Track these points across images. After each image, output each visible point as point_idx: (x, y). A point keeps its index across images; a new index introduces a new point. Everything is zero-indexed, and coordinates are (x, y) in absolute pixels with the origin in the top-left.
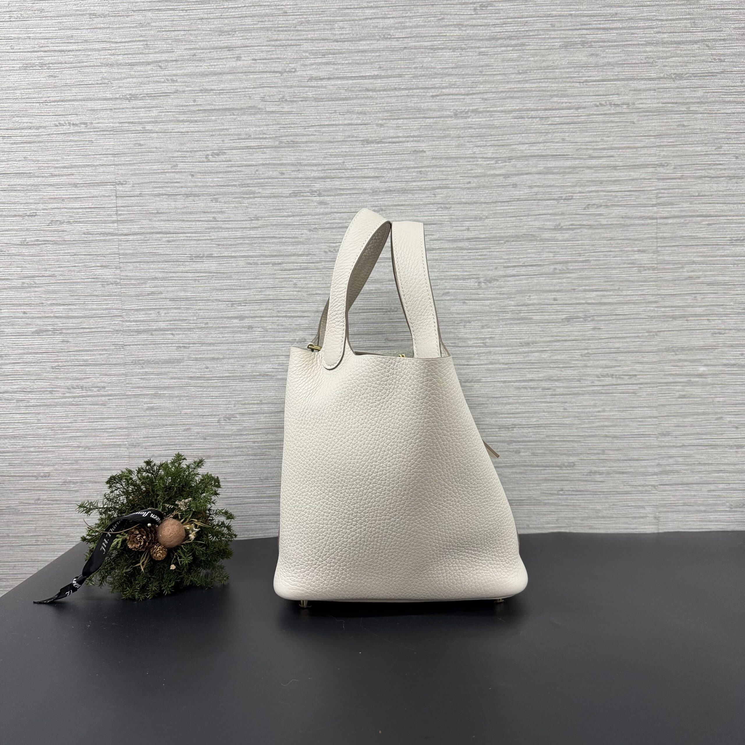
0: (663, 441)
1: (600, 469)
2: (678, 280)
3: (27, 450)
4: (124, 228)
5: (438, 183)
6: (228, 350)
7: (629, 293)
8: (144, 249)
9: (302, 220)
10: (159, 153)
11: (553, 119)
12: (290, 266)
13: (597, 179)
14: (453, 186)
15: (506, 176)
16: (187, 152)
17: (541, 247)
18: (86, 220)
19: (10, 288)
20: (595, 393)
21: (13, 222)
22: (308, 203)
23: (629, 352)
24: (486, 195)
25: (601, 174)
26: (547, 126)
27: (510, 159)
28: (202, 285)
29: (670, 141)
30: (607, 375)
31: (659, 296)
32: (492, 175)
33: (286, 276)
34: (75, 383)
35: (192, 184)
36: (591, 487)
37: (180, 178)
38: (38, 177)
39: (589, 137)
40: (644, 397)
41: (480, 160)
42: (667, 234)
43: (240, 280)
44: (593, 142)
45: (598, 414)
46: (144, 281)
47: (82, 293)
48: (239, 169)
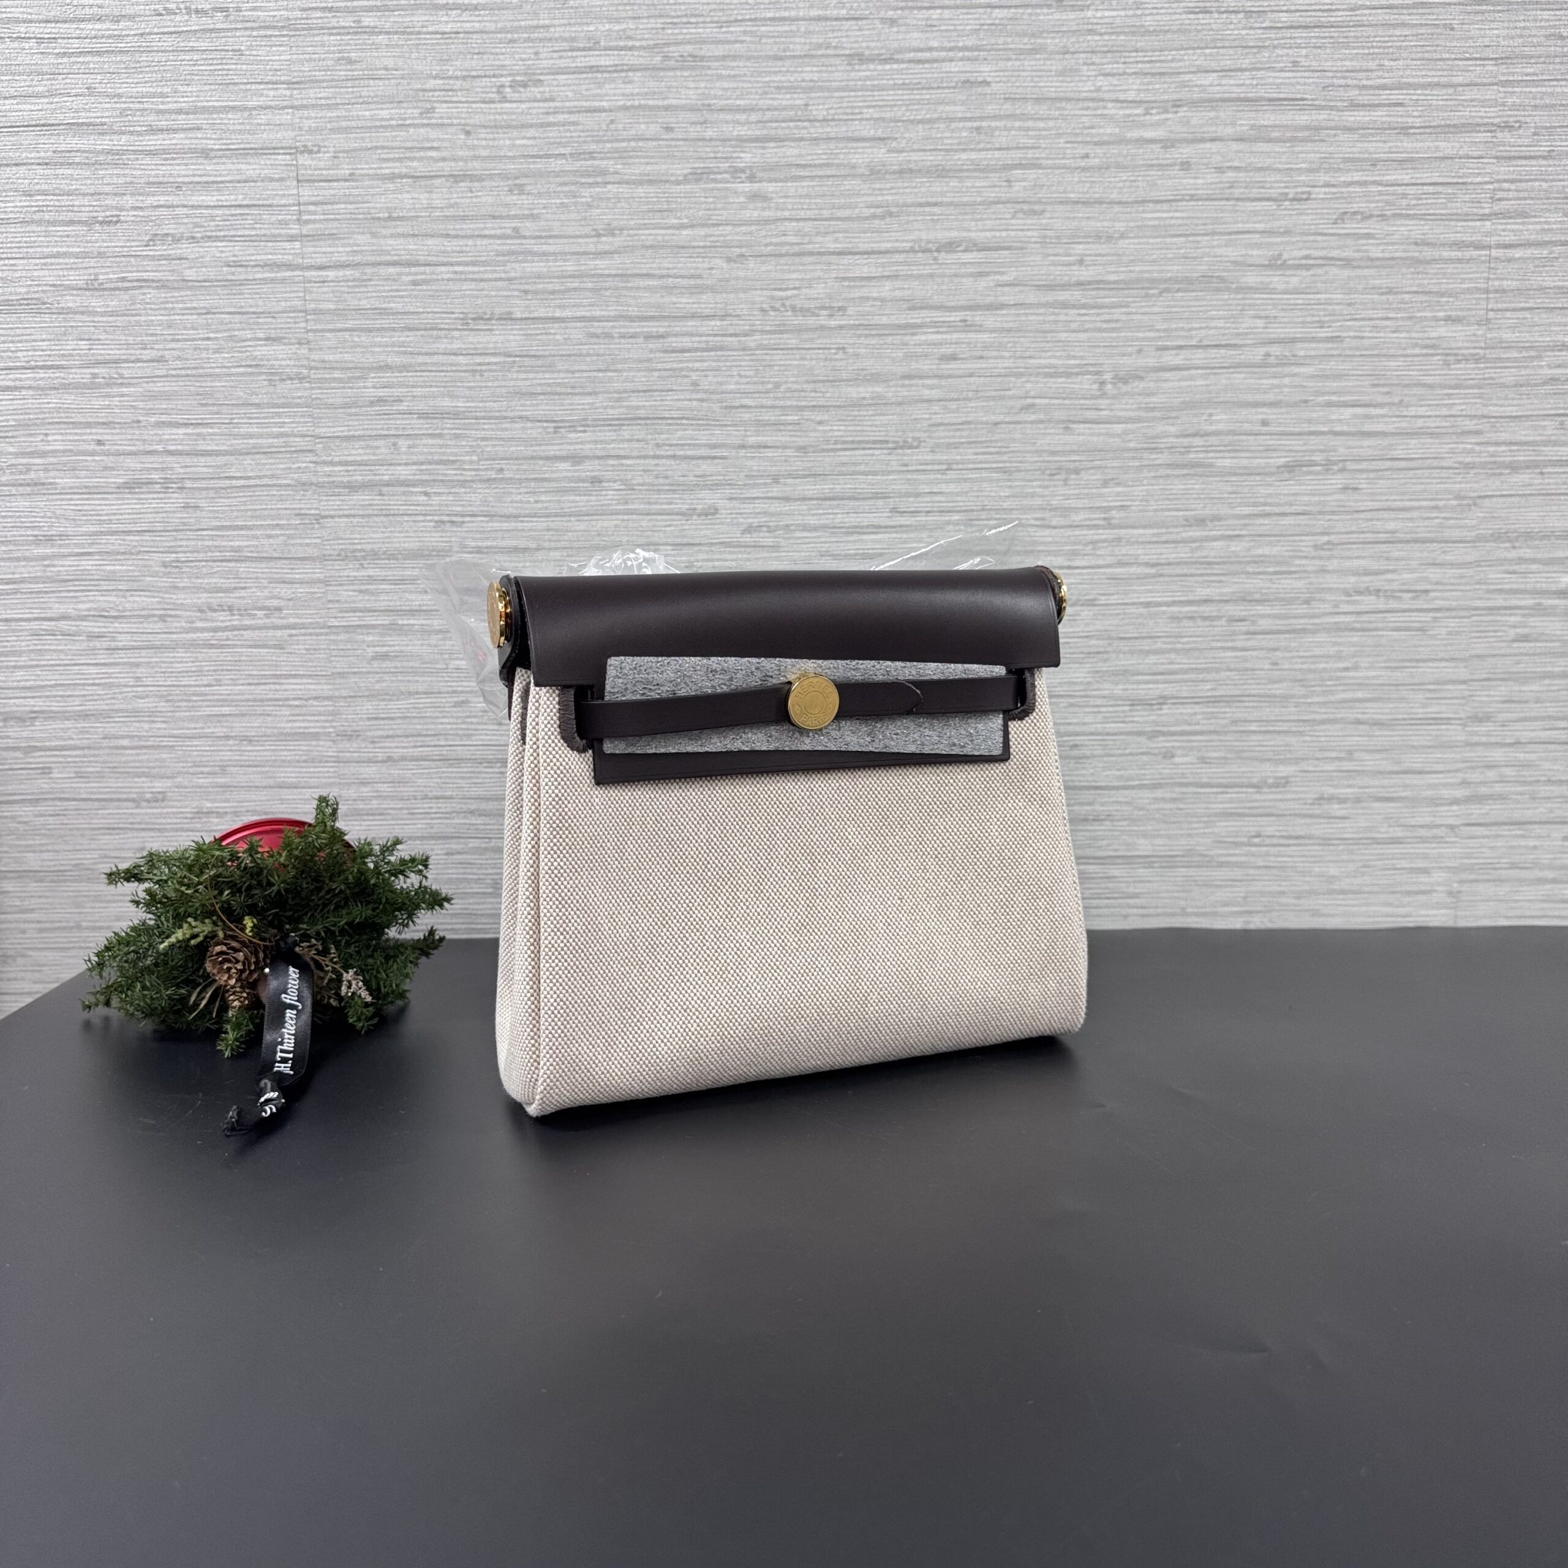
0: (1476, 733)
1: (1342, 791)
2: (1528, 385)
3: (115, 743)
4: (318, 253)
5: (1017, 155)
6: (548, 530)
7: (1422, 411)
8: (360, 300)
9: (712, 236)
10: (393, 81)
11: (1275, 15)
12: (686, 342)
13: (1366, 156)
14: (1049, 162)
15: (1167, 144)
16: (457, 78)
17: (1238, 305)
18: (231, 233)
19: (65, 387)
20: (1339, 629)
21: (68, 236)
22: (726, 197)
23: (1416, 541)
24: (1121, 184)
25: (1374, 144)
26: (1260, 31)
27: (1177, 104)
28: (490, 384)
29: (1529, 70)
30: (1367, 591)
31: (1485, 420)
32: (1137, 140)
33: (675, 366)
34: (215, 599)
35: (467, 153)
36: (1319, 829)
37: (439, 139)
38: (123, 133)
39: (1351, 60)
40: (1442, 639)
41: (1110, 105)
42: (1509, 283)
43: (573, 372)
44: (1360, 71)
45: (1343, 674)
46: (364, 372)
47: (226, 398)
48: (573, 118)
